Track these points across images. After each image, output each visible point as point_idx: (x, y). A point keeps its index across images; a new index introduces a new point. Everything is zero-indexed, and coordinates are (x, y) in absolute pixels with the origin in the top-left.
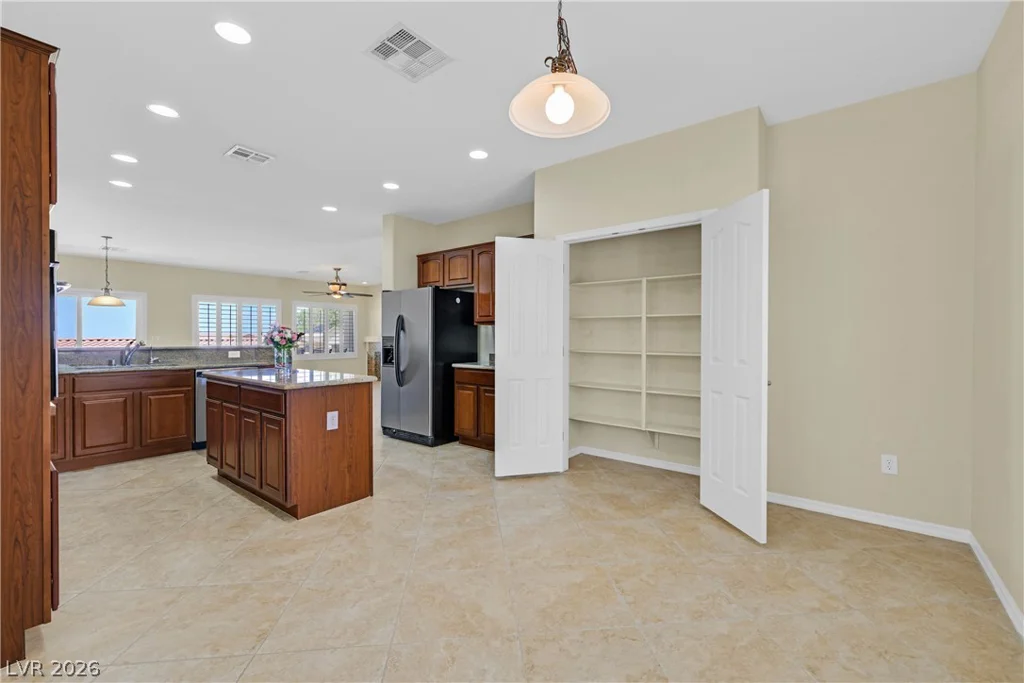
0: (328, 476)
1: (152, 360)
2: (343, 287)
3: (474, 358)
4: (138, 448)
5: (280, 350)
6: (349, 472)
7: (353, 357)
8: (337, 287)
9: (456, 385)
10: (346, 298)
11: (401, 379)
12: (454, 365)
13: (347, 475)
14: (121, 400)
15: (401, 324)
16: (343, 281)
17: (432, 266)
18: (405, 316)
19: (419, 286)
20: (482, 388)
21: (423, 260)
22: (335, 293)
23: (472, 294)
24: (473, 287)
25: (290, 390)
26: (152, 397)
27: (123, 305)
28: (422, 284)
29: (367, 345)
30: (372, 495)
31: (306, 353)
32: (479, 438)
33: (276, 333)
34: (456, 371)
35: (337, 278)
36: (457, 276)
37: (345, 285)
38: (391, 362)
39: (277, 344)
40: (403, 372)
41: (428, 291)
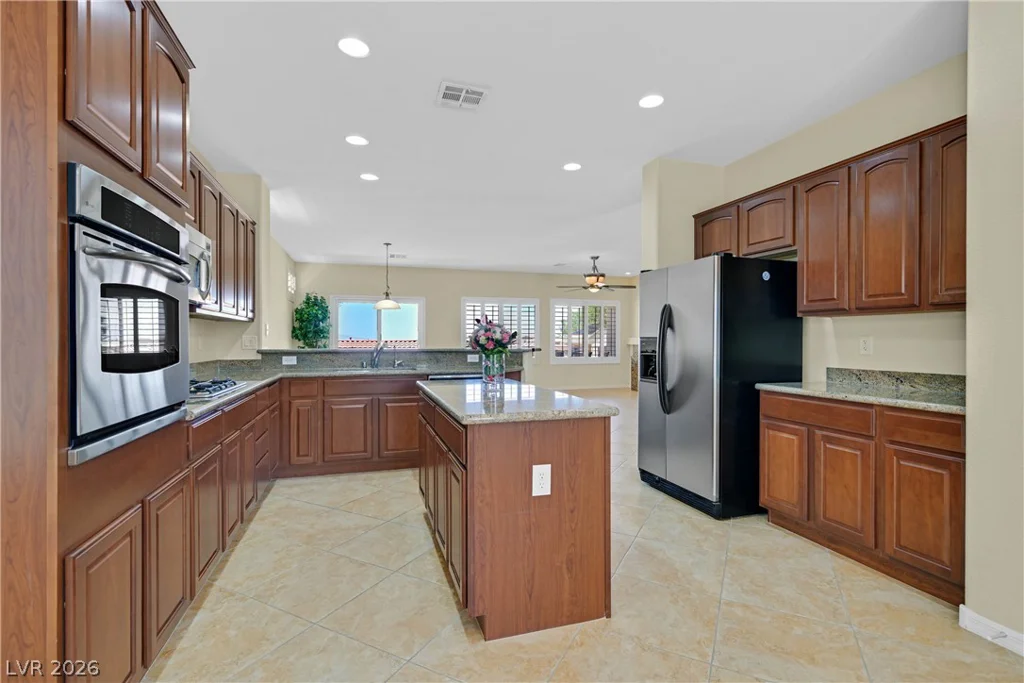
0: (533, 574)
1: (397, 362)
2: (601, 278)
3: (794, 374)
4: (376, 459)
5: (488, 357)
6: (569, 570)
7: (615, 362)
8: (595, 278)
9: (763, 421)
10: (604, 290)
11: (669, 401)
12: (759, 386)
13: (566, 576)
14: (362, 406)
15: (667, 319)
16: (601, 272)
17: (718, 228)
18: (675, 306)
19: (696, 257)
20: (819, 432)
21: (704, 221)
22: (592, 286)
23: (795, 263)
24: (794, 253)
25: (473, 426)
26: (388, 405)
27: (399, 308)
28: (700, 252)
29: (632, 348)
30: (609, 616)
31: (565, 356)
32: (811, 524)
33: (482, 332)
34: (762, 396)
35: (595, 268)
36: (764, 238)
37: (603, 275)
38: (652, 375)
39: (484, 348)
40: (669, 392)
41: (712, 263)
